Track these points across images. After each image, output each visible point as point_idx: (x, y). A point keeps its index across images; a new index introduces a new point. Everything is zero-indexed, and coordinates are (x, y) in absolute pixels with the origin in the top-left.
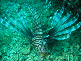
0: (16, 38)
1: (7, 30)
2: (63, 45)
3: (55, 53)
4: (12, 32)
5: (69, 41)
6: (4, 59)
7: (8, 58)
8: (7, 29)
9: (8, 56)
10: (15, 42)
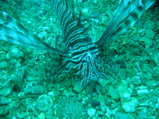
0: (47, 25)
1: (26, 11)
2: (142, 35)
3: (127, 51)
4: (37, 14)
5: (153, 28)
6: (29, 64)
7: (36, 63)
8: (25, 9)
9: (36, 59)
10: (46, 33)
